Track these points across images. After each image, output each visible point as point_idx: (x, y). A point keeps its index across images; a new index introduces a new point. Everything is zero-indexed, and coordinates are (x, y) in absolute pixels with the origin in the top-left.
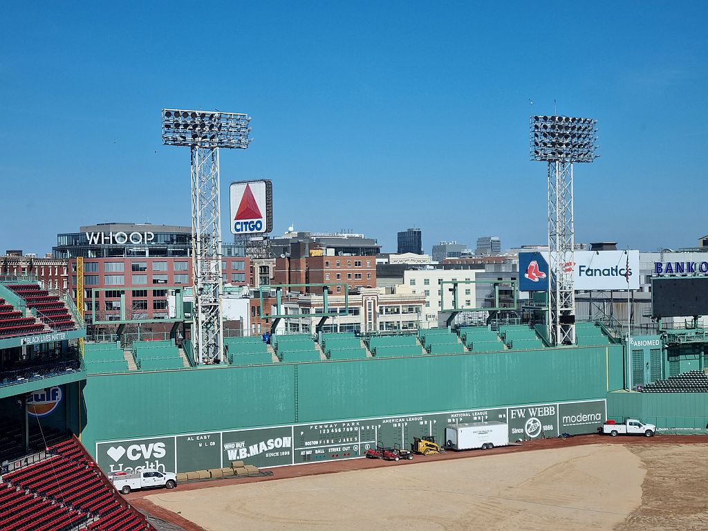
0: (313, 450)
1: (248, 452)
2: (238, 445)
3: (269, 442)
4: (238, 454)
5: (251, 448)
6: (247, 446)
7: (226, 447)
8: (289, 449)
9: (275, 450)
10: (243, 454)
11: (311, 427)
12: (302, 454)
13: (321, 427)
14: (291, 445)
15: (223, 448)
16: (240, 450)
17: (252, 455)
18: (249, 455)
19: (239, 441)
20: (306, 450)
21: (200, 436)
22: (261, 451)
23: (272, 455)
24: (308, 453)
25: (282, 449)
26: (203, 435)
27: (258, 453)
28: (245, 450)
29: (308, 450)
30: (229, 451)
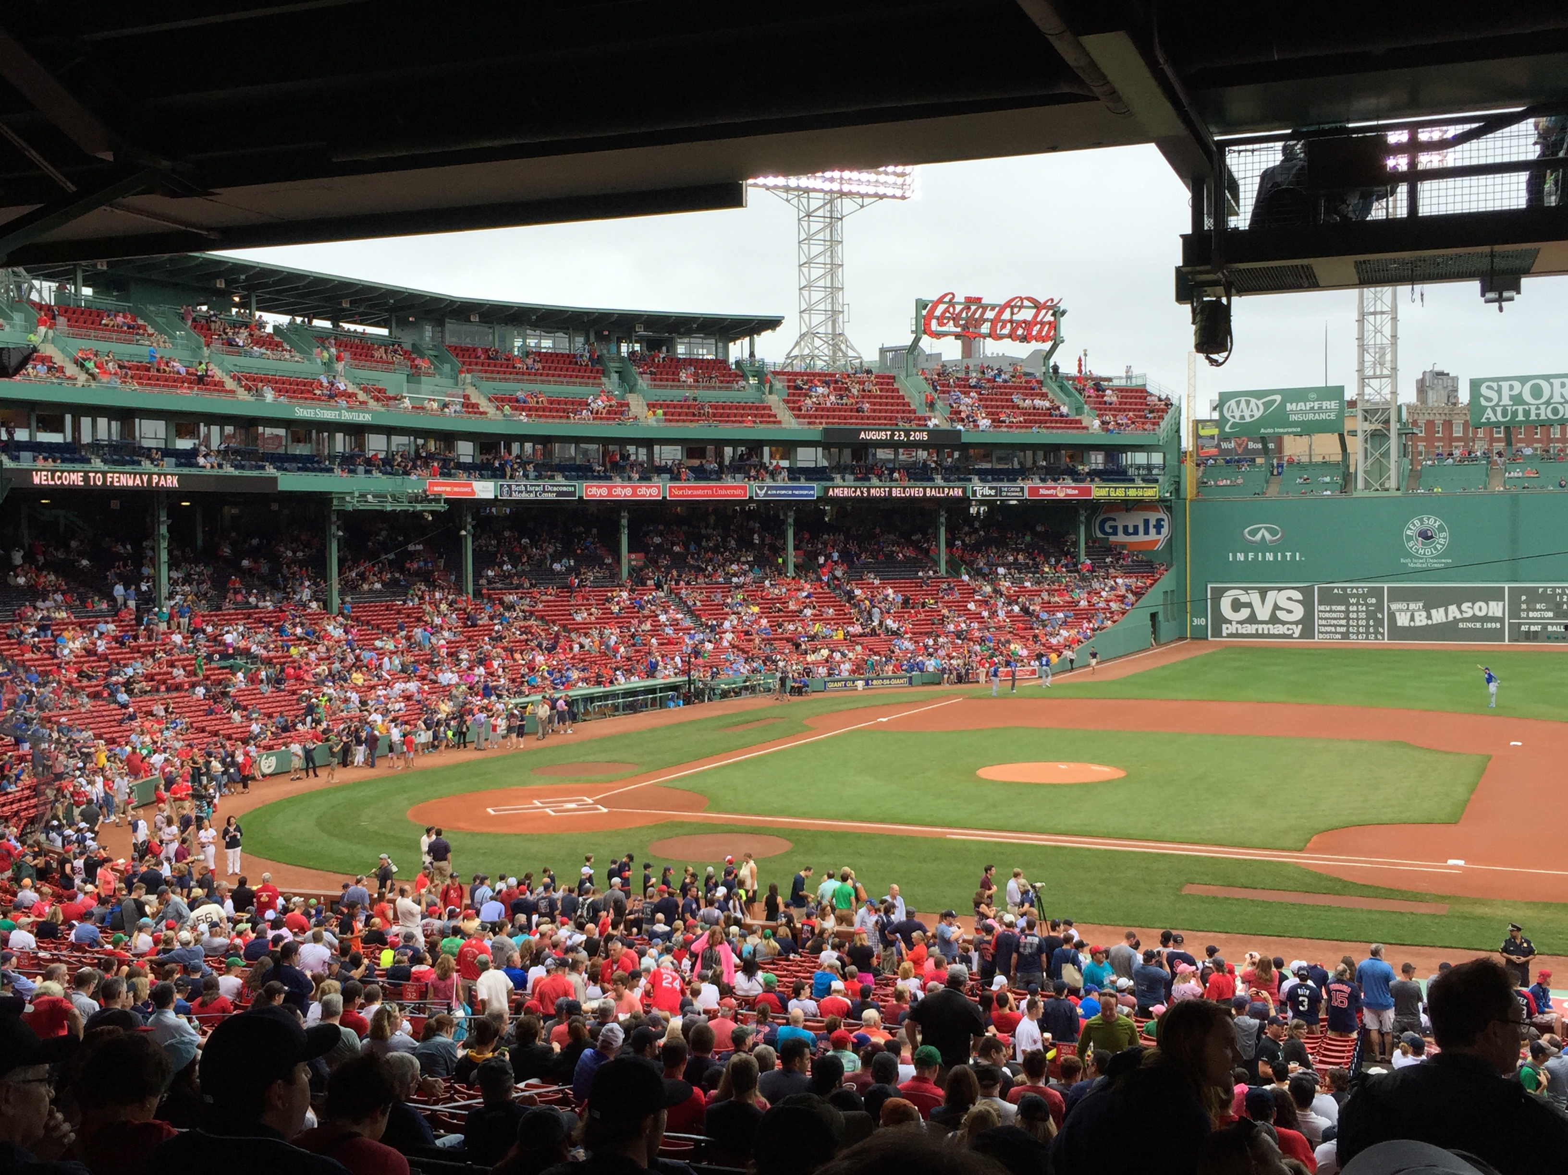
0: (1545, 626)
1: (1429, 617)
2: (1412, 606)
3: (1464, 606)
4: (1412, 619)
5: (1433, 612)
6: (1427, 608)
7: (1394, 606)
8: (1501, 620)
9: (1474, 618)
10: (1421, 620)
11: (1540, 590)
12: (1523, 628)
13: (1559, 591)
14: (1504, 614)
15: (1389, 607)
16: (1416, 614)
17: (1435, 622)
18: (1430, 622)
19: (1416, 600)
20: (1530, 624)
21: (1352, 588)
22: (1450, 618)
23: (1469, 625)
24: (1533, 628)
25: (1486, 619)
26: (1357, 588)
27: (1444, 620)
28: (1424, 614)
29: (1534, 624)
30: (1397, 614)
